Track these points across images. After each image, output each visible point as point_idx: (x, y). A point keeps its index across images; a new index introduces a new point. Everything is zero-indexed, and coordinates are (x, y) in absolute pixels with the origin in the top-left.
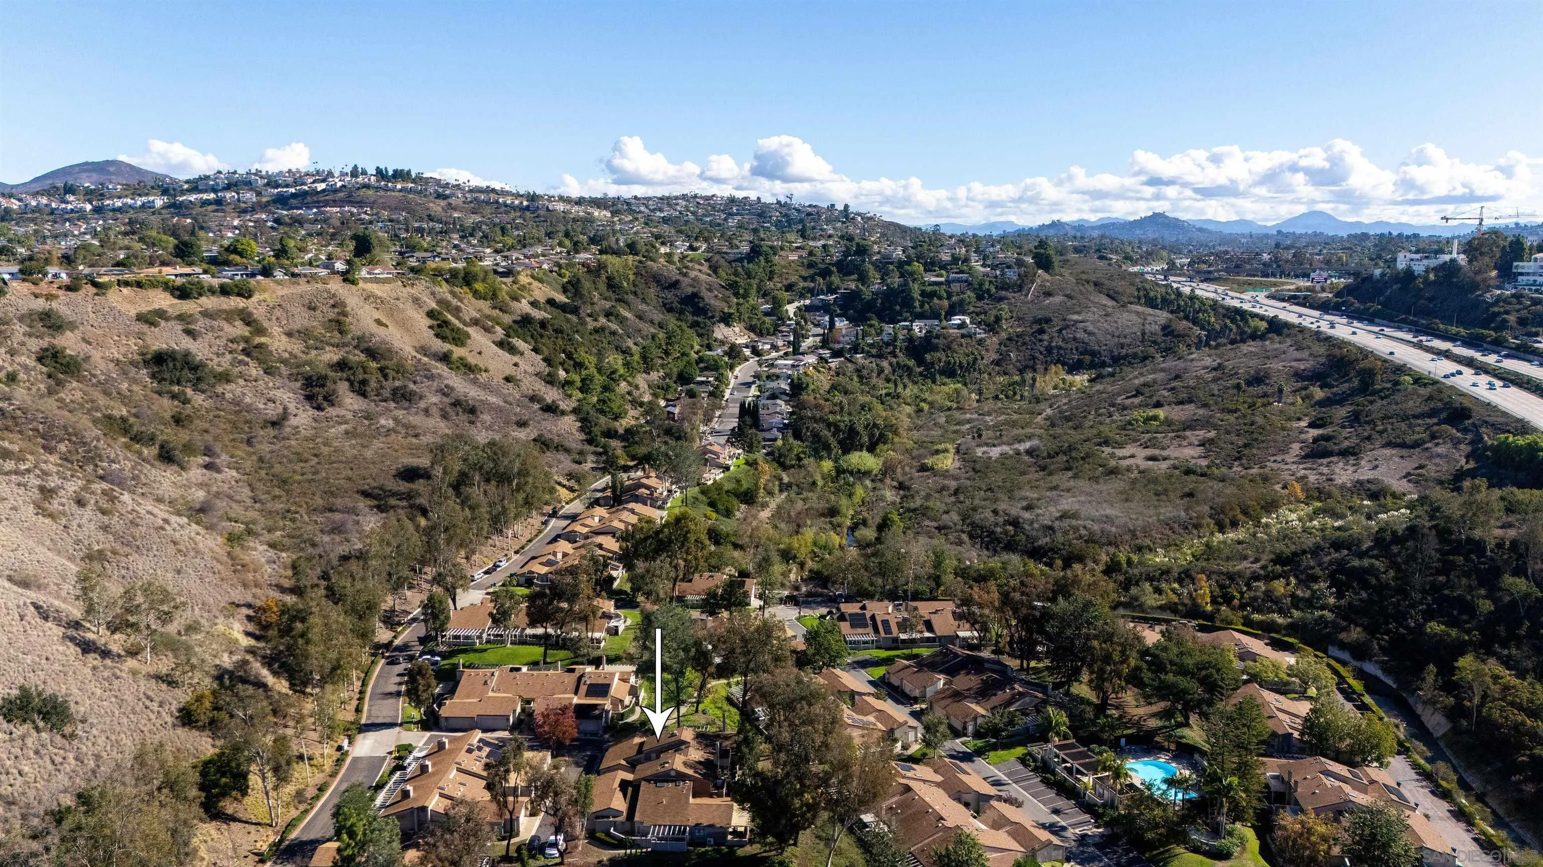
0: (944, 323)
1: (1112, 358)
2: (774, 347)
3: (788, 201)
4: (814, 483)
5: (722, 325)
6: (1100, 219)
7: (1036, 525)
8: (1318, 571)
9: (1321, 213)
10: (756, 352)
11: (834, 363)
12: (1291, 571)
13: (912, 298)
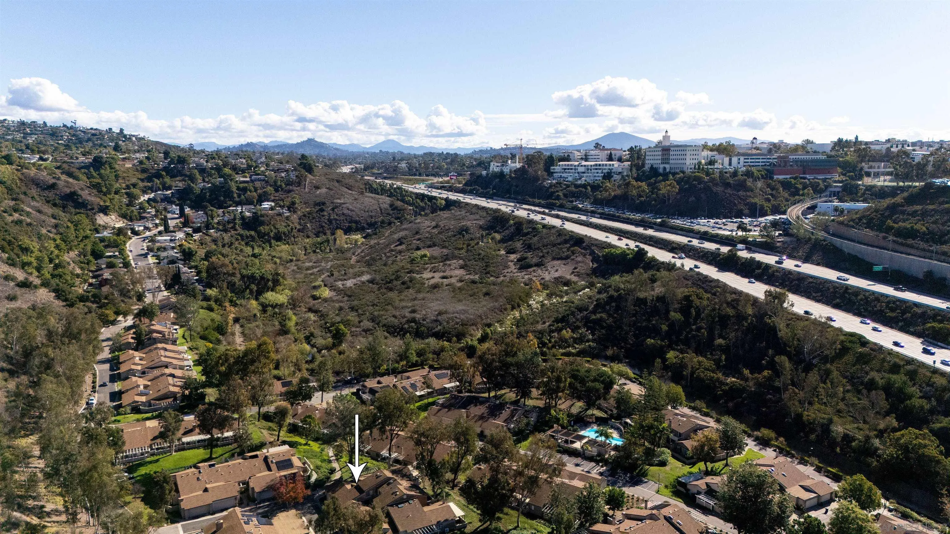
0: (258, 207)
1: (368, 224)
2: (147, 228)
3: (73, 124)
4: (255, 315)
5: (101, 215)
6: (271, 142)
7: (428, 320)
8: (578, 323)
9: (393, 141)
10: (135, 233)
11: (197, 236)
12: (566, 325)
13: (232, 192)
